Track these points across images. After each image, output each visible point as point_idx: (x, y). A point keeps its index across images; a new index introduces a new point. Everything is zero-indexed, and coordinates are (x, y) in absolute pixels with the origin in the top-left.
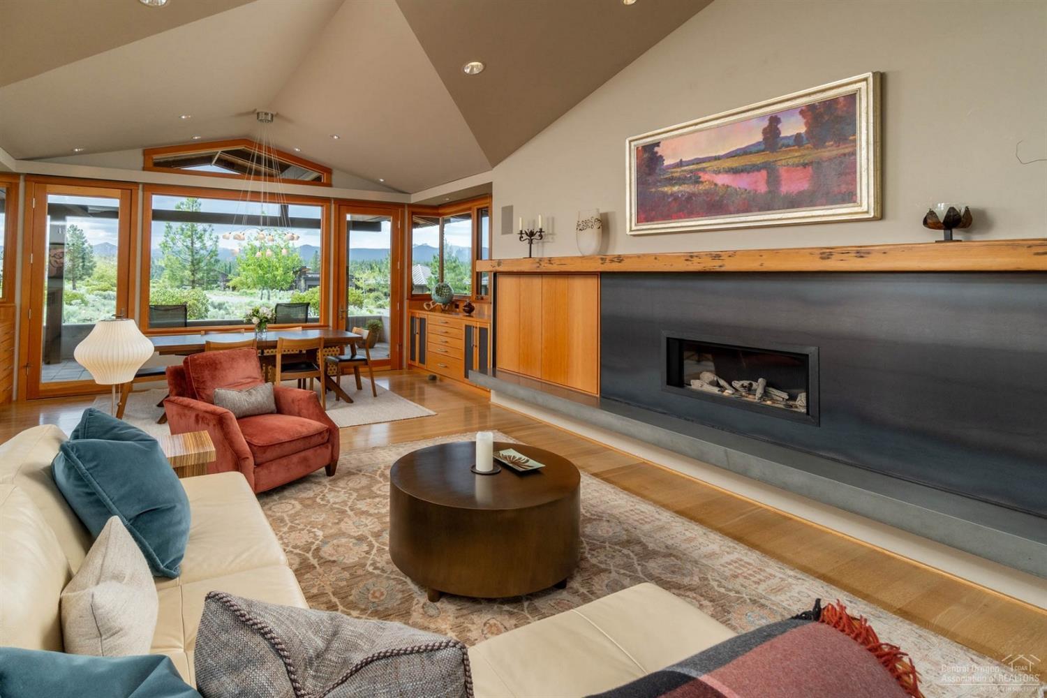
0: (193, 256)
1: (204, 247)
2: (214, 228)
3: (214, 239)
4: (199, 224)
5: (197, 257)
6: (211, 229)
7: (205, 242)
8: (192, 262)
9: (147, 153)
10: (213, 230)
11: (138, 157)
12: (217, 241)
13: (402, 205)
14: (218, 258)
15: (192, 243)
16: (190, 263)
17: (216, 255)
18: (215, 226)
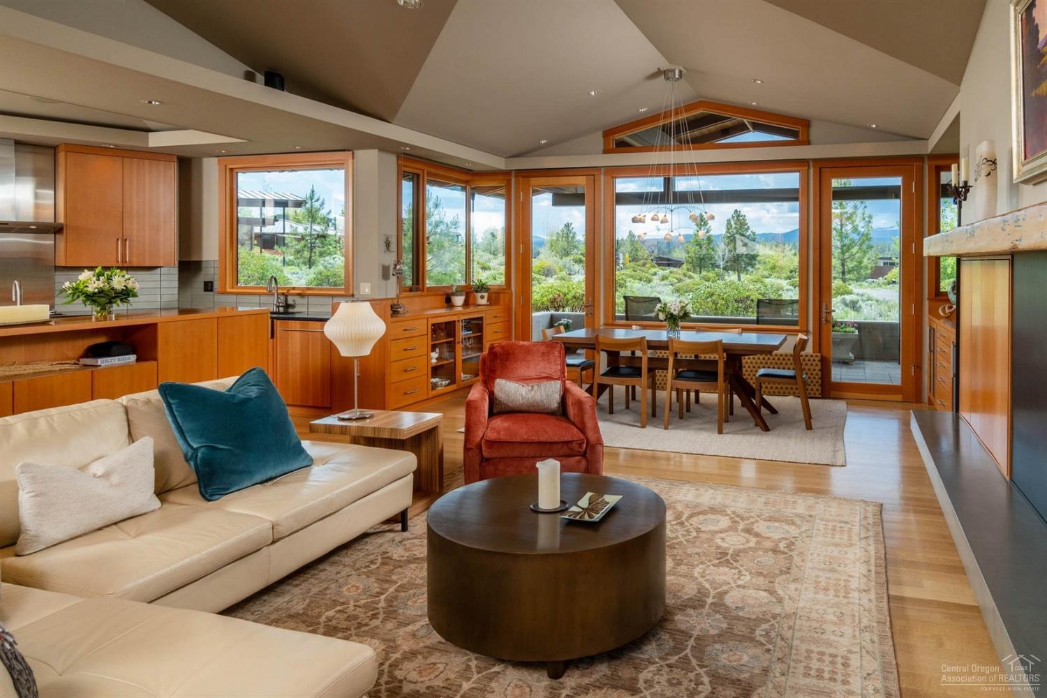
0: (842, 241)
1: (855, 229)
2: (867, 204)
3: (867, 219)
4: (847, 202)
5: (847, 242)
6: (863, 206)
7: (857, 223)
8: (842, 249)
9: (607, 134)
10: (865, 207)
11: (598, 140)
12: (869, 222)
13: (919, 158)
14: (871, 243)
15: (842, 225)
16: (840, 251)
17: (869, 239)
18: (868, 202)
